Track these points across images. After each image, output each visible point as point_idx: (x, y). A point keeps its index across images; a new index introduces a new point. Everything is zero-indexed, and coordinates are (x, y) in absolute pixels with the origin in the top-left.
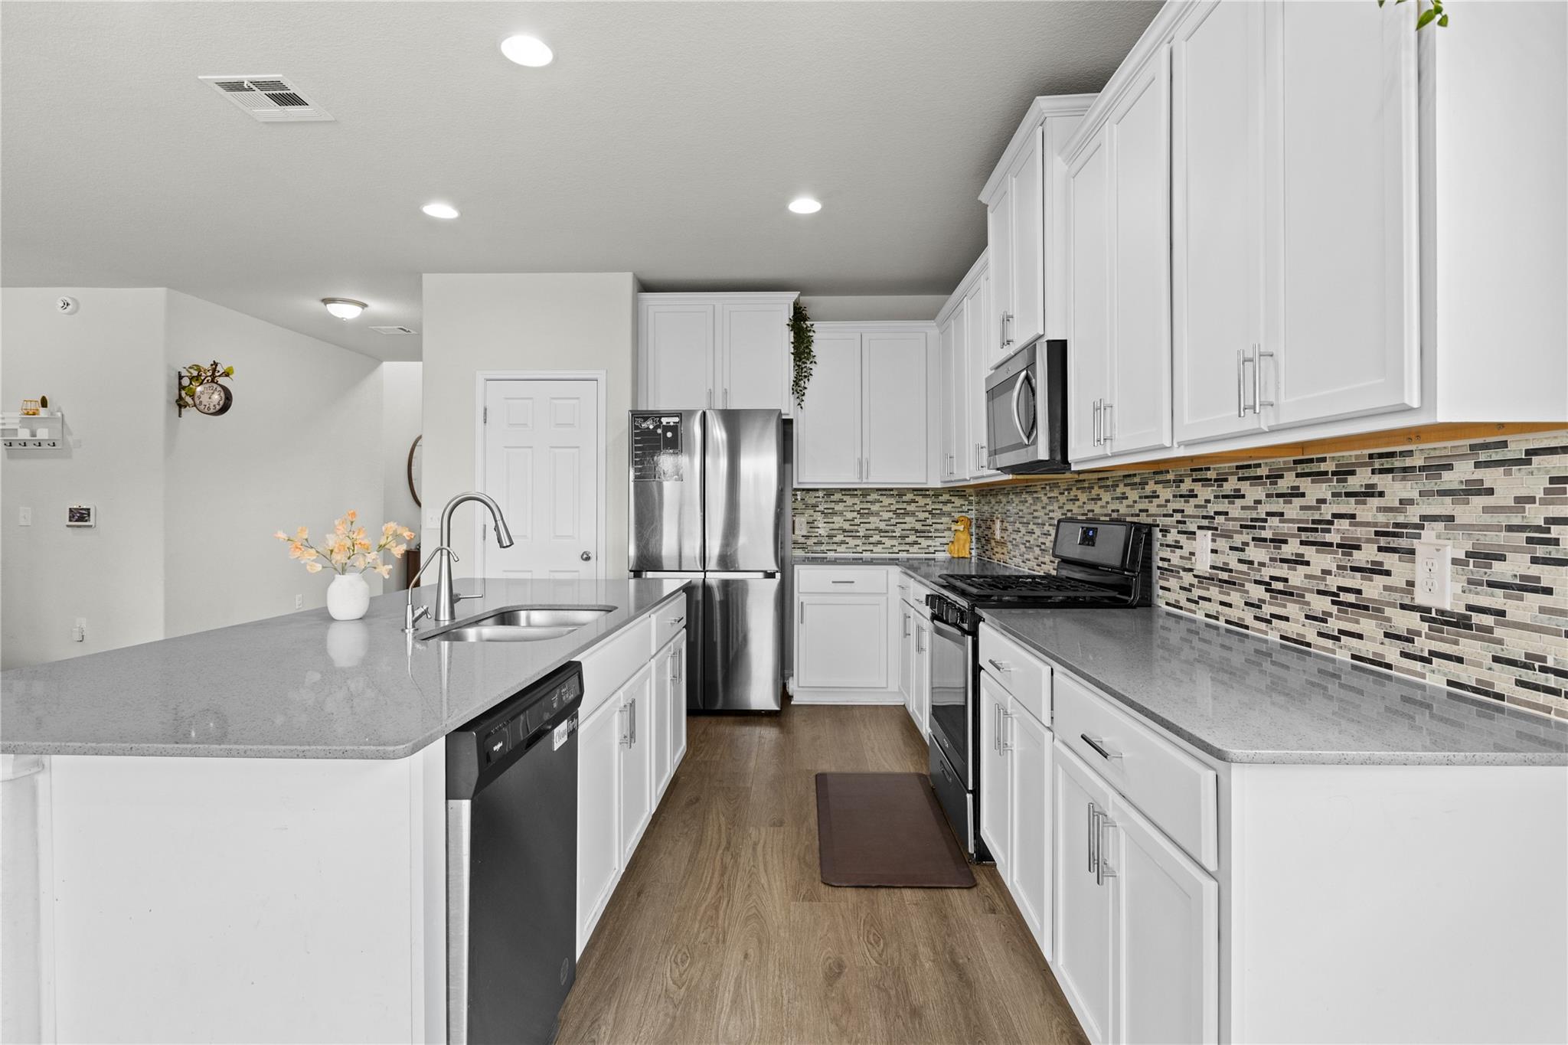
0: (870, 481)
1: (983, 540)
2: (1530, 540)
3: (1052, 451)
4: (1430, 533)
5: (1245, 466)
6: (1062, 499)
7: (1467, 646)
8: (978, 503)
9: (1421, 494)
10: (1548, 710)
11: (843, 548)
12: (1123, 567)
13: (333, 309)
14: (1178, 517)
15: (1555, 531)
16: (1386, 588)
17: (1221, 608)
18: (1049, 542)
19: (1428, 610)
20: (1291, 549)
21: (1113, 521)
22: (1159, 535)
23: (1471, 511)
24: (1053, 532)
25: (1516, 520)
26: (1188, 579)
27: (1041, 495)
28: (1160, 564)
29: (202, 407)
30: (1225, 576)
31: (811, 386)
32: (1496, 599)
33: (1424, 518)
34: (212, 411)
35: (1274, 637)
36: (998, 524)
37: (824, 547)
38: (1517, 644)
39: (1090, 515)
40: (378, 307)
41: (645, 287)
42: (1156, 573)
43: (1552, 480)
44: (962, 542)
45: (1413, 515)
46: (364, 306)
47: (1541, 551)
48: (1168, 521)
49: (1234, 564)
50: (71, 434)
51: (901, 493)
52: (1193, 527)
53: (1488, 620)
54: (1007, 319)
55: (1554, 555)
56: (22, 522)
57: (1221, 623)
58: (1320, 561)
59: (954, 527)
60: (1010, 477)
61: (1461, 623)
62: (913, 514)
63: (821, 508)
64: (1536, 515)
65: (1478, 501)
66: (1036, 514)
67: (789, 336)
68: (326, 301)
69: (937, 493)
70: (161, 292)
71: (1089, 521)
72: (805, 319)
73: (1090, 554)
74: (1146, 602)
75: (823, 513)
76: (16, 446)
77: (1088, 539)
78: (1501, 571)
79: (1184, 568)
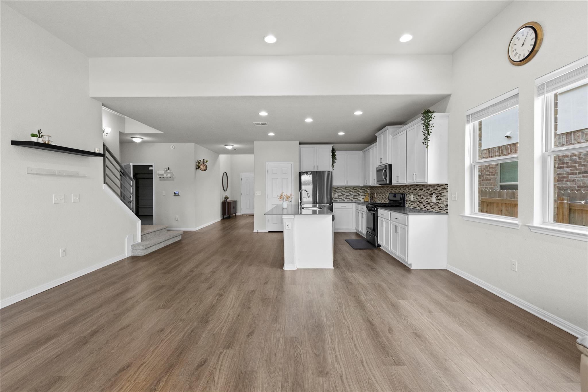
0: (348, 185)
1: (372, 198)
2: (440, 195)
3: (389, 182)
4: (433, 194)
5: (417, 186)
6: (390, 189)
7: (436, 207)
8: (370, 190)
10: (441, 212)
11: (341, 199)
12: (400, 201)
13: (226, 147)
14: (409, 192)
15: (442, 194)
16: (430, 201)
17: (414, 206)
18: (387, 197)
19: (433, 203)
20: (422, 197)
21: (399, 193)
22: (406, 195)
24: (388, 196)
25: (440, 193)
26: (410, 202)
27: (385, 188)
28: (406, 200)
29: (201, 169)
30: (414, 201)
31: (335, 165)
32: (438, 201)
34: (204, 170)
35: (420, 209)
36: (375, 194)
37: (337, 199)
38: (440, 205)
39: (395, 192)
40: (236, 146)
41: (300, 144)
42: (405, 201)
43: (442, 189)
44: (367, 198)
45: (432, 192)
46: (233, 146)
48: (407, 193)
49: (416, 199)
50: (174, 175)
51: (354, 187)
52: (410, 194)
53: (438, 203)
54: (381, 159)
55: (442, 196)
56: (163, 195)
57: (414, 208)
58: (425, 198)
59: (365, 195)
60: (381, 185)
61: (436, 204)
62: (356, 192)
63: (336, 191)
65: (437, 191)
66: (384, 192)
67: (330, 154)
68: (225, 145)
69: (361, 187)
70: (193, 144)
71: (394, 193)
72: (334, 150)
73: (395, 199)
74: (404, 206)
75: (336, 192)
76: (162, 178)
77: (395, 196)
78: (439, 198)
79: (409, 200)
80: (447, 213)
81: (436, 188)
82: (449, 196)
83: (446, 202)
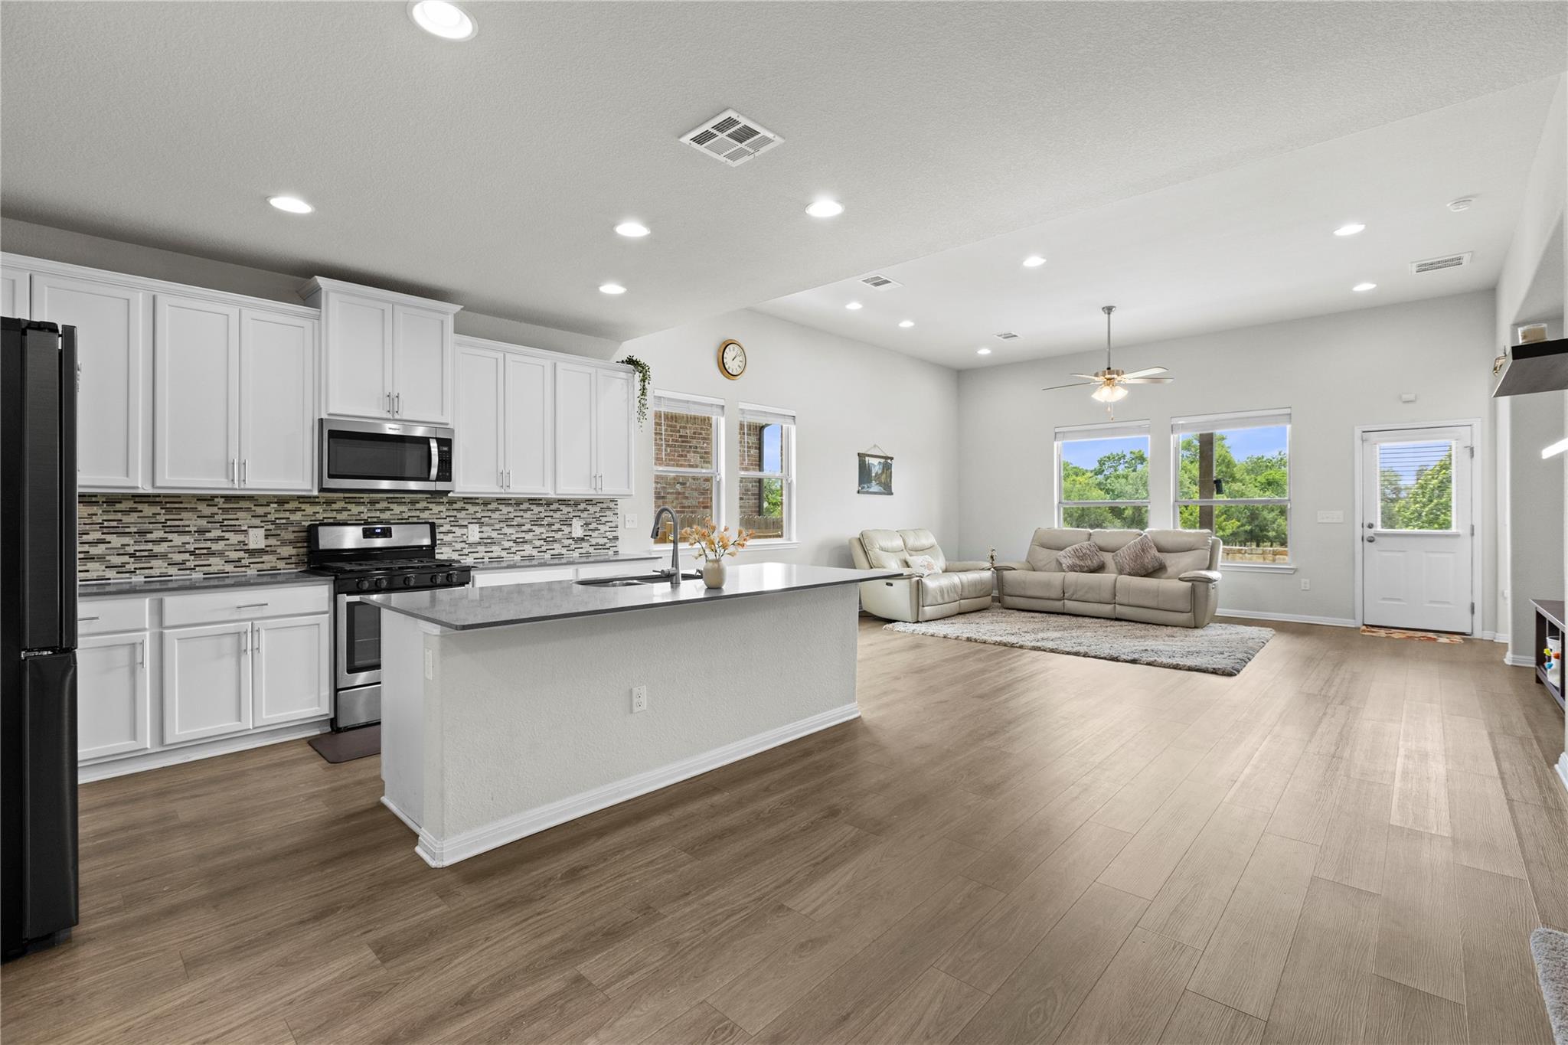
2: (596, 520)
4: (574, 520)
7: (584, 544)
9: (573, 510)
15: (601, 518)
16: (563, 535)
17: (486, 554)
19: (574, 538)
23: (585, 515)
25: (594, 516)
26: (464, 544)
28: (438, 542)
30: (487, 541)
32: (590, 533)
38: (594, 541)
43: (600, 508)
45: (571, 515)
47: (598, 522)
48: (442, 521)
49: (494, 536)
52: (466, 524)
53: (588, 538)
55: (601, 523)
57: (486, 560)
58: (538, 530)
61: (583, 539)
64: (598, 515)
65: (586, 512)
78: (591, 527)
79: (456, 542)
80: (616, 553)
81: (582, 506)
82: (620, 521)
83: (614, 534)
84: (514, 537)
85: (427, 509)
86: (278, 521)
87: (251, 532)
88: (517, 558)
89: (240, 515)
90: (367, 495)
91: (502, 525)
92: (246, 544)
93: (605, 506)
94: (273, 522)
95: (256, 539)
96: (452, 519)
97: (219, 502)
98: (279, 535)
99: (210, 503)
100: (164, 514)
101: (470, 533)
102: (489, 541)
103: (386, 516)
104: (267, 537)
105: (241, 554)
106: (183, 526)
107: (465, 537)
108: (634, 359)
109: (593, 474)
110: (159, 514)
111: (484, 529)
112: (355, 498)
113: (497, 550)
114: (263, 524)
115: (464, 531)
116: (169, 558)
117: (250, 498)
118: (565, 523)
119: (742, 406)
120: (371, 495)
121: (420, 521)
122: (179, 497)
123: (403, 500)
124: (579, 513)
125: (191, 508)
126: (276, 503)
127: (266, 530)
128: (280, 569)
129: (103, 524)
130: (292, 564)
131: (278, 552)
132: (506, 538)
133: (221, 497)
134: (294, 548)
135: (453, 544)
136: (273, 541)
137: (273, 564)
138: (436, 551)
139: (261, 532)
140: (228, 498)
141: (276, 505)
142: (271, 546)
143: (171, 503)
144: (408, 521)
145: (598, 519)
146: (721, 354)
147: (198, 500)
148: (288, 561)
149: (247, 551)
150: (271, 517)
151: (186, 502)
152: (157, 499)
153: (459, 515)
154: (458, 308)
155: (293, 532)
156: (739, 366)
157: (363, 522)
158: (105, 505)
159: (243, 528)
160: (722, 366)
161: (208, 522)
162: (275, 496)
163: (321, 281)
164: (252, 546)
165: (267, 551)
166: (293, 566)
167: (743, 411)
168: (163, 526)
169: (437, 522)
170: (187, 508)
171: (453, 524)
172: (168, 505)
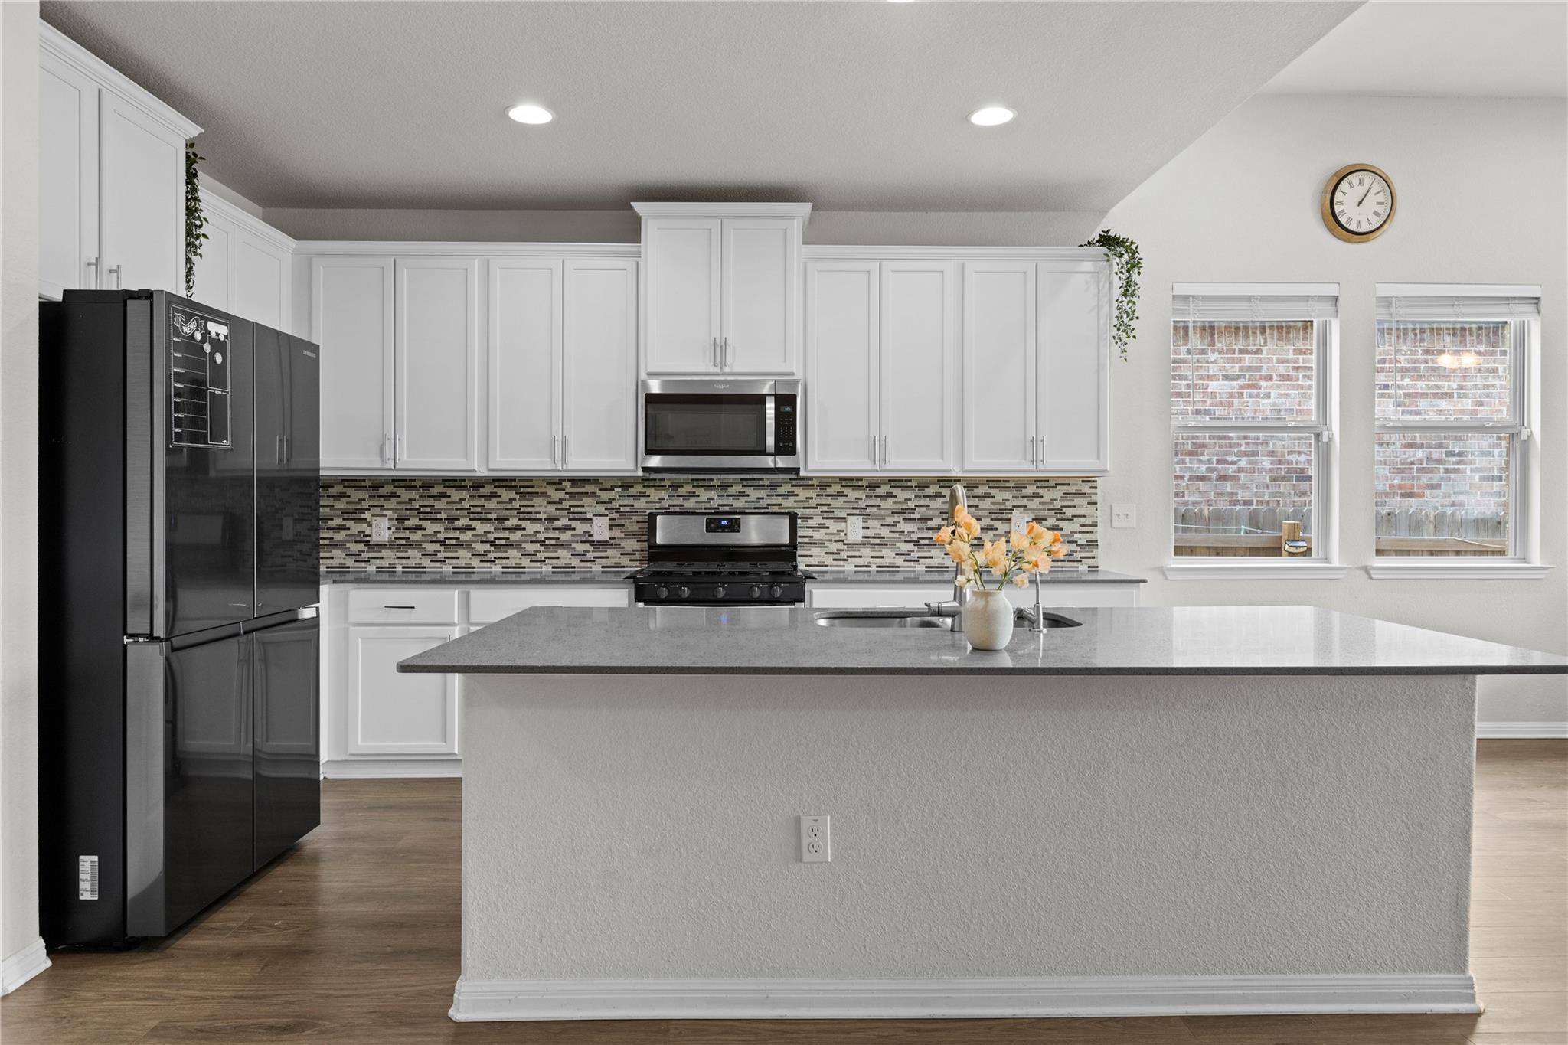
2: (1056, 513)
4: (1016, 512)
9: (1013, 497)
15: (1064, 510)
17: (872, 560)
23: (1034, 504)
25: (1051, 507)
26: (836, 546)
28: (807, 540)
33: (1014, 506)
43: (1064, 494)
45: (1009, 505)
47: (1059, 516)
49: (885, 534)
52: (841, 515)
55: (1064, 518)
64: (1058, 505)
65: (1037, 500)
77: (721, 527)
79: (831, 541)
80: (1093, 569)
81: (1031, 490)
82: (1101, 516)
83: (1089, 537)
84: (914, 537)
85: (791, 494)
86: (622, 509)
87: (597, 521)
88: (920, 568)
89: (586, 500)
90: (718, 476)
91: (896, 518)
92: (591, 536)
93: (1071, 489)
94: (617, 510)
95: (601, 529)
96: (825, 508)
97: (566, 486)
98: (623, 525)
99: (559, 487)
100: (519, 499)
101: (849, 529)
102: (877, 541)
103: (739, 503)
104: (611, 527)
105: (587, 547)
106: (535, 513)
107: (842, 534)
108: (1112, 234)
109: (1031, 433)
110: (515, 499)
111: (870, 523)
112: (704, 480)
113: (888, 556)
114: (607, 512)
115: (841, 525)
116: (522, 548)
117: (594, 481)
118: (999, 517)
119: (1384, 290)
120: (724, 476)
121: (783, 511)
122: (532, 480)
123: (761, 483)
124: (1024, 502)
125: (541, 493)
126: (620, 487)
127: (610, 519)
128: (624, 567)
129: (470, 509)
130: (636, 560)
131: (622, 545)
132: (903, 538)
133: (569, 480)
134: (638, 541)
135: (827, 544)
136: (617, 533)
137: (617, 560)
138: (799, 553)
139: (605, 521)
140: (575, 481)
141: (620, 490)
142: (615, 538)
143: (521, 486)
144: (767, 511)
145: (1059, 512)
146: (1328, 196)
147: (547, 484)
148: (633, 557)
149: (592, 543)
150: (615, 504)
151: (537, 487)
152: (513, 484)
153: (835, 503)
154: (808, 206)
155: (638, 522)
156: (1376, 213)
157: (713, 511)
158: (472, 489)
159: (589, 516)
160: (1333, 220)
161: (556, 509)
162: (619, 478)
163: (638, 207)
164: (596, 538)
165: (612, 545)
166: (637, 563)
167: (1387, 301)
168: (518, 513)
169: (800, 512)
170: (537, 493)
171: (825, 515)
172: (522, 490)
